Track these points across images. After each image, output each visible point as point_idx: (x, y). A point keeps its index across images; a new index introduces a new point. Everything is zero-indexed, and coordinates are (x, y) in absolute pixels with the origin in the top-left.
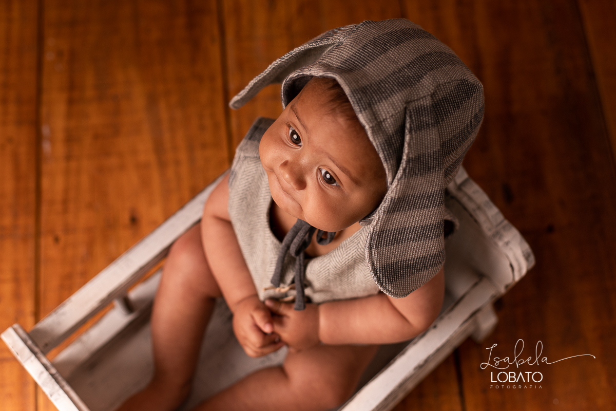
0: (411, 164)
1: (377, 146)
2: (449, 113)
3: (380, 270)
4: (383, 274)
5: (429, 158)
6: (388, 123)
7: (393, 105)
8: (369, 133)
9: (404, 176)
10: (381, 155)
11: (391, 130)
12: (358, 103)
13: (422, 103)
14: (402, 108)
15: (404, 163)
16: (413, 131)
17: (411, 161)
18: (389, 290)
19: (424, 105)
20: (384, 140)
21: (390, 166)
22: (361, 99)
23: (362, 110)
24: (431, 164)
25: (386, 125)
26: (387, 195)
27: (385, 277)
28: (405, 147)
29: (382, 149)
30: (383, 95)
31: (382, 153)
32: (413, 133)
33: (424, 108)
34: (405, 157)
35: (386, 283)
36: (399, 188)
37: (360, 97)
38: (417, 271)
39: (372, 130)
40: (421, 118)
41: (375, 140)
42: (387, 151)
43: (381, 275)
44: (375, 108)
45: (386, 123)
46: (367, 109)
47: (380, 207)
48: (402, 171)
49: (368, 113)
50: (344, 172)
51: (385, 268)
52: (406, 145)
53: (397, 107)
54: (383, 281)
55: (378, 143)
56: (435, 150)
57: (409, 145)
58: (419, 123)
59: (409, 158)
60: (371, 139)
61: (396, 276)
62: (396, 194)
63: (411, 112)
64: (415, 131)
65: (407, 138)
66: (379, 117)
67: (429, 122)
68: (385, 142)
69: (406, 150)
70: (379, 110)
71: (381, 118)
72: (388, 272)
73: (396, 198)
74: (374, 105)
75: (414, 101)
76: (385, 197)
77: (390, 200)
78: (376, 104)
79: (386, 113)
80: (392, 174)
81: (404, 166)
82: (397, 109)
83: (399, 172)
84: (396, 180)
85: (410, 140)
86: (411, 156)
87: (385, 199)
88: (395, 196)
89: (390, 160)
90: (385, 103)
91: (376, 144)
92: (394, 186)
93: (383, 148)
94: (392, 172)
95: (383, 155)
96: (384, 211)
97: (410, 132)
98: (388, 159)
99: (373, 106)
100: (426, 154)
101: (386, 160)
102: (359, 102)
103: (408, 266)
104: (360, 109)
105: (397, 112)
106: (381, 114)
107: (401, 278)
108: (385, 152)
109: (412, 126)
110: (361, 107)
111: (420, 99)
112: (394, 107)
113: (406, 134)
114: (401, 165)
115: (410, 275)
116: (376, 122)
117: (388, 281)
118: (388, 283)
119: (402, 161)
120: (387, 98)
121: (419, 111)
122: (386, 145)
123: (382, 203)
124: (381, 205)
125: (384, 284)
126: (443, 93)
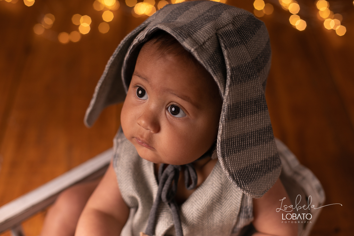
0: (234, 72)
1: (205, 64)
2: (249, 37)
3: (236, 174)
4: (239, 178)
5: (246, 68)
6: (207, 45)
7: (206, 31)
8: (196, 55)
9: (232, 83)
10: (210, 71)
11: (211, 50)
12: (180, 36)
13: (227, 29)
14: (214, 33)
15: (229, 72)
16: (228, 48)
17: (234, 70)
18: (247, 190)
19: (229, 30)
20: (208, 57)
21: (219, 78)
22: (181, 32)
23: (184, 39)
24: (249, 73)
25: (206, 47)
26: (224, 103)
27: (242, 180)
28: (226, 60)
29: (209, 65)
30: (197, 27)
31: (210, 68)
32: (229, 49)
33: (230, 32)
34: (228, 67)
35: (244, 185)
36: (231, 94)
37: (180, 31)
38: (264, 174)
39: (197, 52)
40: (231, 39)
41: (201, 59)
42: (213, 66)
43: (238, 179)
44: (194, 37)
45: (206, 45)
46: (188, 37)
47: (221, 117)
48: (229, 79)
49: (190, 40)
50: (185, 100)
51: (239, 172)
52: (226, 58)
53: (210, 32)
54: (241, 183)
55: (205, 61)
56: (248, 61)
57: (228, 57)
58: (230, 42)
59: (232, 67)
60: (198, 59)
61: (250, 179)
62: (230, 101)
63: (221, 36)
64: (229, 47)
65: (225, 53)
66: (199, 42)
67: (237, 41)
68: (209, 59)
69: (227, 62)
70: (197, 37)
71: (200, 42)
72: (242, 176)
73: (231, 104)
74: (193, 35)
75: (221, 28)
76: (223, 106)
77: (227, 107)
78: (194, 34)
79: (203, 37)
80: (223, 84)
81: (230, 74)
82: (210, 33)
83: (227, 80)
84: (227, 88)
85: (228, 55)
86: (232, 66)
87: (223, 108)
88: (230, 103)
89: (217, 73)
90: (200, 31)
91: (204, 62)
92: (227, 94)
93: (210, 63)
94: (222, 82)
95: (211, 70)
96: (225, 119)
97: (226, 48)
98: (216, 72)
99: (191, 36)
100: (243, 65)
101: (215, 73)
102: (180, 34)
103: (256, 170)
104: (183, 38)
105: (211, 35)
106: (200, 39)
107: (254, 180)
108: (212, 67)
109: (226, 44)
110: (183, 37)
111: (224, 27)
112: (208, 33)
113: (223, 51)
114: (228, 74)
115: (260, 177)
116: (197, 45)
117: (245, 183)
118: (246, 185)
119: (227, 71)
120: (201, 29)
121: (227, 34)
122: (211, 61)
123: (222, 112)
124: (221, 115)
125: (242, 186)
126: (239, 23)
